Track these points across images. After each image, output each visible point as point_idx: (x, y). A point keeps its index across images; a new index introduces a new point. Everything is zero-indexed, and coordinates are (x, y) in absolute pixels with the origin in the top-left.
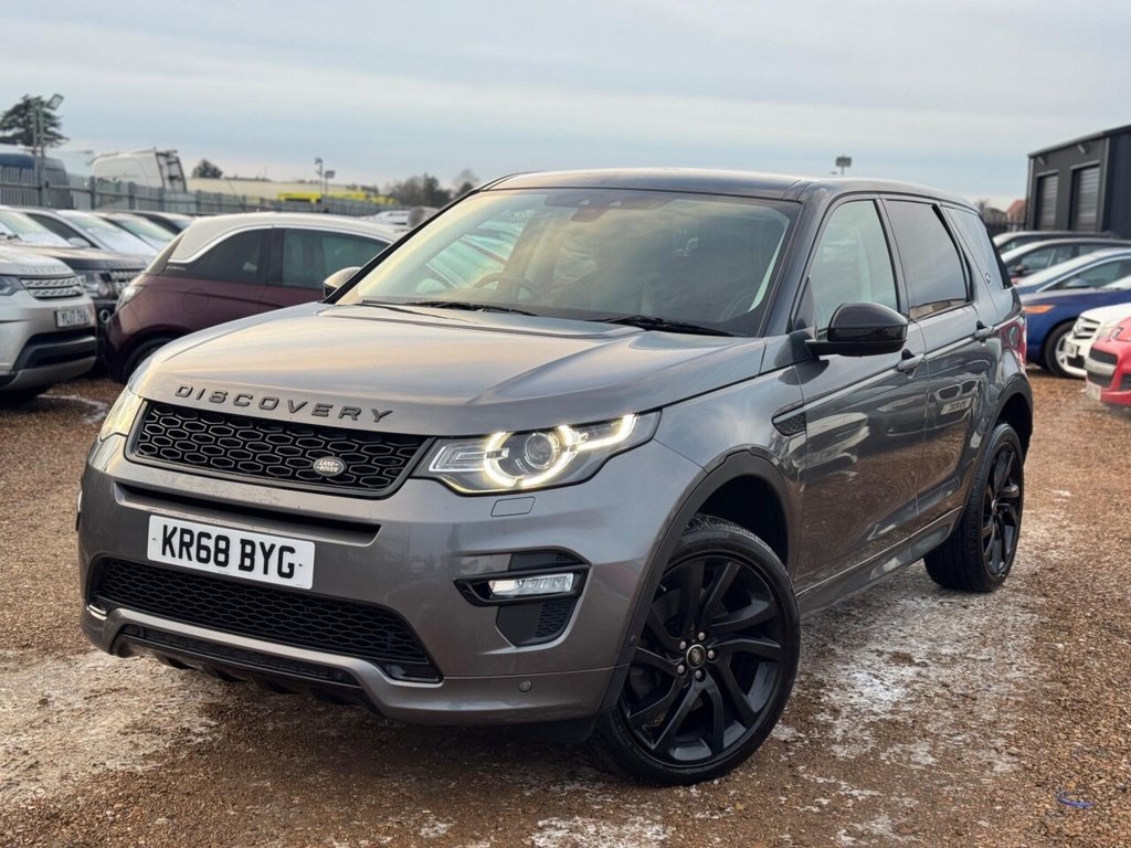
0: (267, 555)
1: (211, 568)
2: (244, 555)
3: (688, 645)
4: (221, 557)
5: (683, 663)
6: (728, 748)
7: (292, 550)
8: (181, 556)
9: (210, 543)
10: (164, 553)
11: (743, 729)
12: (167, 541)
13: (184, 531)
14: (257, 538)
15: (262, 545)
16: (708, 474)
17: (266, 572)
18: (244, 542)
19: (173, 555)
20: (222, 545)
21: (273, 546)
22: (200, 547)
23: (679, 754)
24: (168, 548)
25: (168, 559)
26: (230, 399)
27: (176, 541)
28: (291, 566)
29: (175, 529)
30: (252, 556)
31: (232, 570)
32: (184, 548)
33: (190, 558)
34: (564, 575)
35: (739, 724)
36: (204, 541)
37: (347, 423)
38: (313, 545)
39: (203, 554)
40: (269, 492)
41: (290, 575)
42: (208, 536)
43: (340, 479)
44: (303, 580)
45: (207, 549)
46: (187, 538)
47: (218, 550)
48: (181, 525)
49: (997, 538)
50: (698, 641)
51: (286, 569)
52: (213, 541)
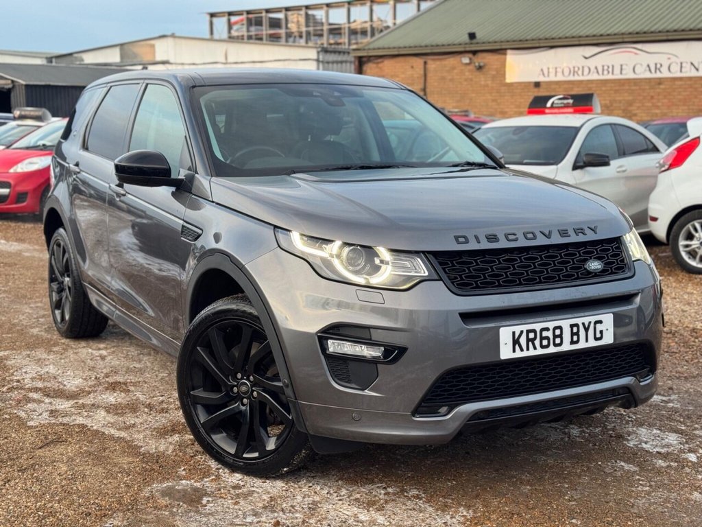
0: (587, 330)
1: (552, 350)
2: (573, 334)
4: (558, 341)
7: (600, 322)
8: (528, 349)
9: (549, 334)
10: (514, 351)
12: (516, 342)
13: (528, 332)
14: (579, 321)
15: (583, 324)
17: (587, 341)
18: (572, 326)
19: (522, 350)
20: (558, 332)
21: (589, 323)
22: (542, 338)
24: (517, 347)
25: (519, 354)
27: (523, 341)
28: (601, 332)
29: (522, 332)
30: (577, 334)
31: (566, 347)
32: (530, 343)
33: (535, 348)
36: (545, 334)
38: (612, 315)
39: (545, 342)
41: (600, 338)
42: (547, 329)
44: (608, 339)
45: (547, 338)
46: (531, 335)
47: (555, 337)
48: (525, 328)
51: (598, 335)
52: (551, 332)
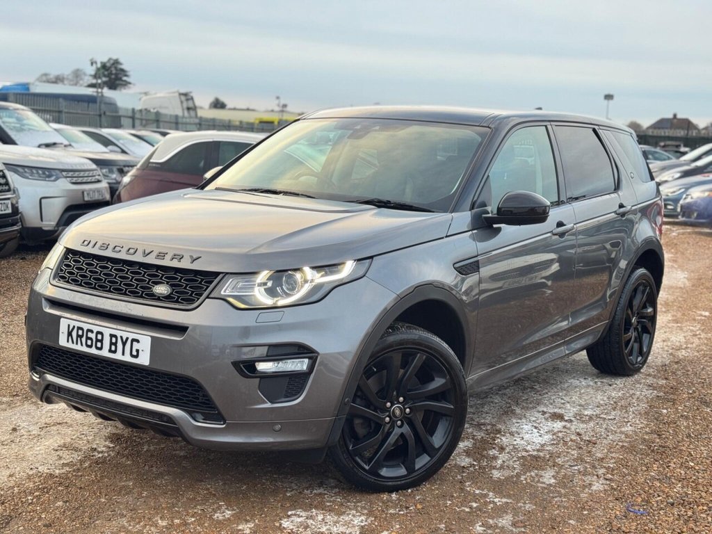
0: (124, 344)
1: (93, 351)
2: (111, 344)
3: (392, 404)
4: (99, 345)
5: (389, 416)
6: (418, 469)
7: (138, 341)
8: (77, 344)
9: (93, 336)
10: (68, 341)
11: (429, 458)
12: (70, 334)
13: (79, 328)
14: (119, 334)
15: (121, 337)
16: (401, 299)
17: (123, 354)
18: (112, 336)
19: (73, 342)
20: (99, 337)
21: (127, 339)
22: (88, 338)
23: (384, 472)
24: (70, 338)
25: (70, 345)
26: (111, 247)
27: (74, 334)
28: (138, 351)
29: (74, 327)
30: (115, 344)
31: (105, 353)
32: (79, 339)
33: (82, 345)
34: (302, 360)
35: (425, 454)
36: (90, 335)
37: (175, 264)
38: (150, 338)
39: (89, 342)
40: (126, 305)
41: (136, 356)
42: (92, 332)
43: (168, 298)
44: (144, 360)
45: (91, 339)
46: (80, 333)
47: (97, 340)
48: (78, 324)
49: (635, 341)
50: (399, 403)
51: (134, 353)
52: (94, 334)
